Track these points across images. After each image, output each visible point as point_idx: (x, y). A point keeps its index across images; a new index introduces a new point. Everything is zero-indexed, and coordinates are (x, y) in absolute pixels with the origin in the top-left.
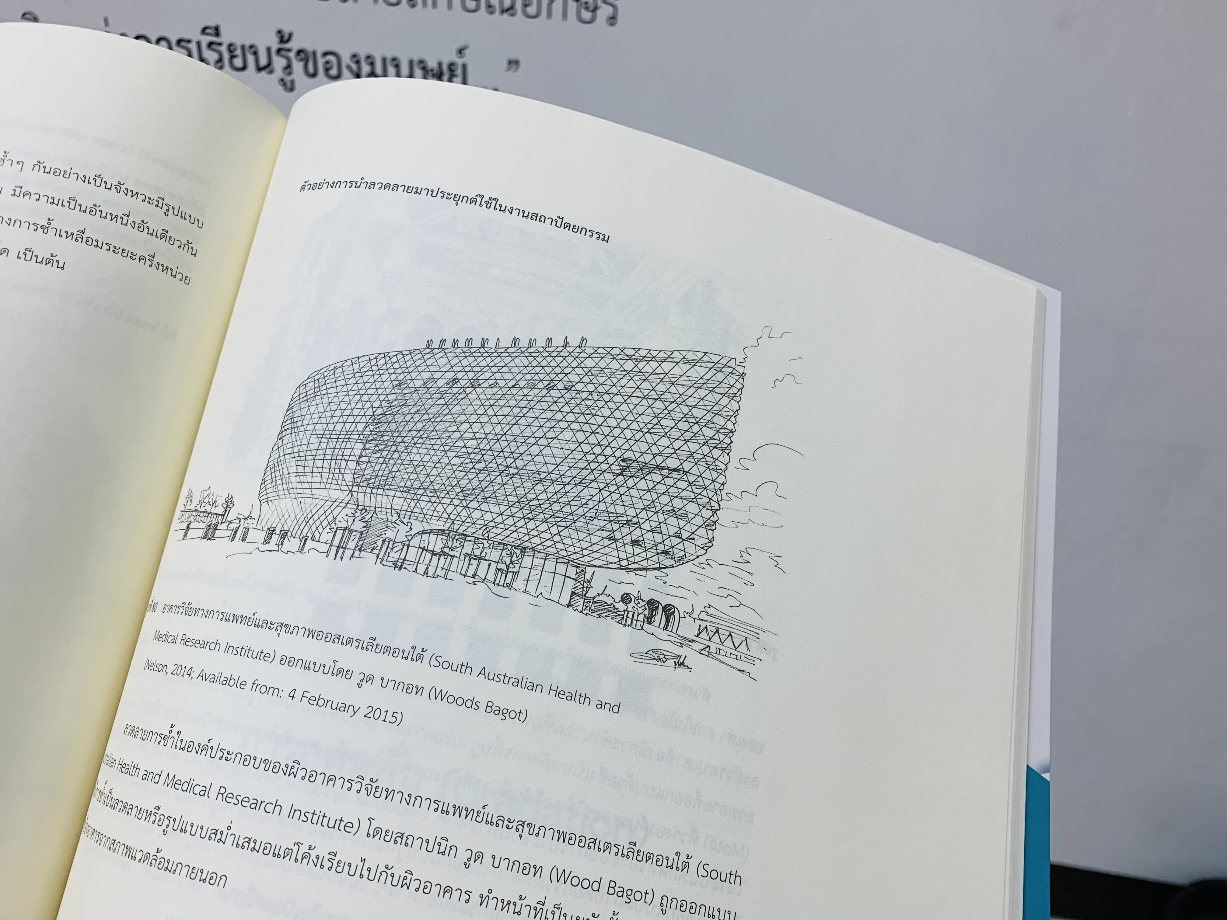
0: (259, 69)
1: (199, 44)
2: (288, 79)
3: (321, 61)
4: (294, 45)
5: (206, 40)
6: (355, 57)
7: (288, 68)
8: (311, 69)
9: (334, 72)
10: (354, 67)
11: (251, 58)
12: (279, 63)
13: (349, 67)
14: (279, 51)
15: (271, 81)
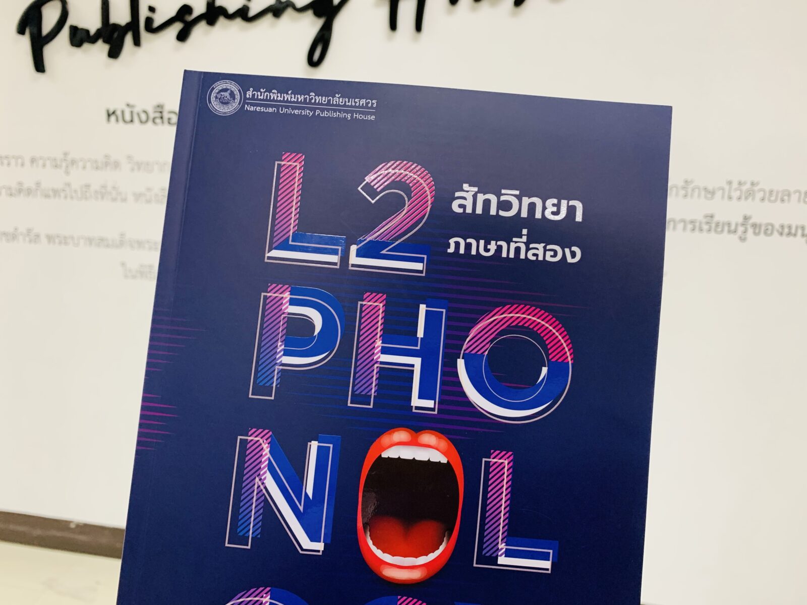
0: (729, 232)
1: (700, 223)
2: (743, 237)
3: (763, 229)
4: (751, 221)
5: (704, 220)
6: (782, 227)
7: (745, 232)
8: (757, 231)
9: (769, 232)
10: (780, 230)
11: (726, 228)
12: (741, 229)
13: (778, 231)
14: (743, 225)
15: (735, 237)
